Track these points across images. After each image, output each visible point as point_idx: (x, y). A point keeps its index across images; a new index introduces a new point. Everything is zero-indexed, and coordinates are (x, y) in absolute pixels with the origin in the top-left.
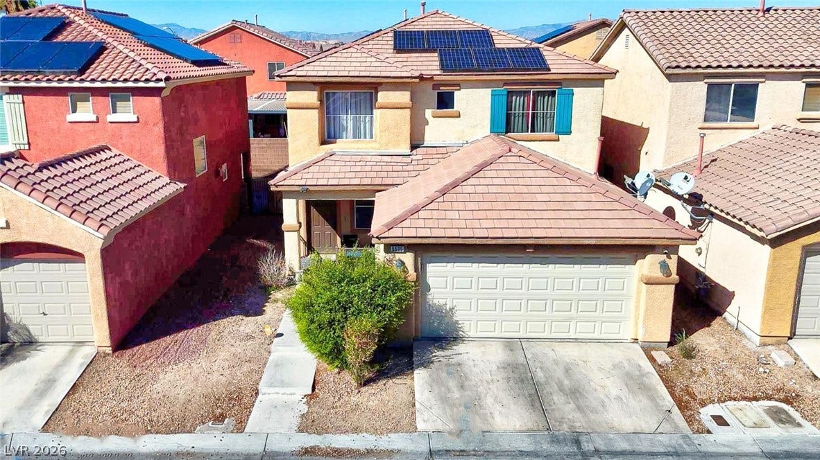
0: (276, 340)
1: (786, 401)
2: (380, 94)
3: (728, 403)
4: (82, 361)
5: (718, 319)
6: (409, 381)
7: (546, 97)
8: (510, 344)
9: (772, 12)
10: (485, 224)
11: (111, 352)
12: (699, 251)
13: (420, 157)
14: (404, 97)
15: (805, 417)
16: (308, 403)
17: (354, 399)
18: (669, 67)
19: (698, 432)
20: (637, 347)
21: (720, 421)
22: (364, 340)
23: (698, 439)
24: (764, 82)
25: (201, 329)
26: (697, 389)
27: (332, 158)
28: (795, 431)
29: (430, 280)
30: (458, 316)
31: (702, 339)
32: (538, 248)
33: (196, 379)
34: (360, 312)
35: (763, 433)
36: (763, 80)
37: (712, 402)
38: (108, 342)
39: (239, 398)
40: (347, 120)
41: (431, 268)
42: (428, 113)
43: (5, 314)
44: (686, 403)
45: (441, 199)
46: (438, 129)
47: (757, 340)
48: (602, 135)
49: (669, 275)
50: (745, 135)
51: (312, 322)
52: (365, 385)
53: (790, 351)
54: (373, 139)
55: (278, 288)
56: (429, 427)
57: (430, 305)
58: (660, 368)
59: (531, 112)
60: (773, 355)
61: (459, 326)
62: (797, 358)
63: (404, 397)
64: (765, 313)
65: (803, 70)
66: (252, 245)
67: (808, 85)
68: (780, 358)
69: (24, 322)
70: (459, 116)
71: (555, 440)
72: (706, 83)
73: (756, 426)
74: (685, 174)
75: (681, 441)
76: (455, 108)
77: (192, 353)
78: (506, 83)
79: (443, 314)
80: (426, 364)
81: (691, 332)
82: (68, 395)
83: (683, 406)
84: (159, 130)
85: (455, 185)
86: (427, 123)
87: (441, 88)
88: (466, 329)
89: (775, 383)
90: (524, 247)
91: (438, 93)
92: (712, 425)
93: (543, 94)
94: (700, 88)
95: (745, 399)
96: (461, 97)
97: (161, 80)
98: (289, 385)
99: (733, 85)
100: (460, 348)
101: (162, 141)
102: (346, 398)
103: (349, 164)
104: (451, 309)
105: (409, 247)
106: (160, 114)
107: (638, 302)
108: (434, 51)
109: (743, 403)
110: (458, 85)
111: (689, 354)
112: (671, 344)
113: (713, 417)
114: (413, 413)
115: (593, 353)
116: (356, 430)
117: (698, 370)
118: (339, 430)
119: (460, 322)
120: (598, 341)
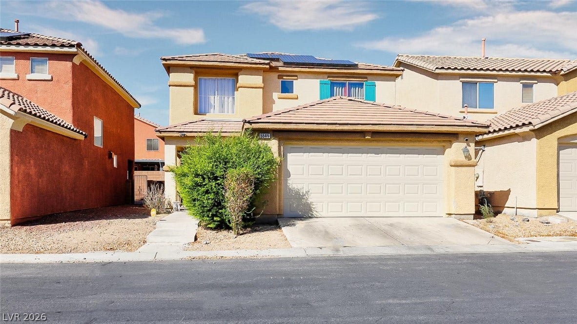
2: (240, 77)
3: (533, 237)
5: (500, 215)
6: (278, 233)
7: (357, 88)
11: (10, 225)
12: (477, 176)
14: (258, 80)
16: (192, 244)
18: (437, 68)
20: (451, 218)
21: (532, 241)
24: (497, 82)
26: (505, 232)
27: (204, 122)
29: (290, 168)
30: (312, 199)
36: (496, 80)
37: (520, 237)
38: (8, 216)
40: (215, 100)
41: (291, 157)
42: (275, 95)
47: (536, 213)
49: (470, 159)
52: (241, 235)
53: (562, 217)
54: (235, 114)
56: (303, 246)
57: (290, 189)
61: (313, 206)
63: (276, 237)
64: (538, 190)
65: (520, 73)
67: (524, 86)
68: (556, 219)
70: (297, 98)
72: (461, 81)
76: (295, 93)
78: (330, 75)
79: (299, 196)
80: (290, 225)
84: (68, 87)
86: (274, 103)
87: (284, 78)
88: (319, 209)
91: (282, 81)
92: (528, 242)
93: (355, 85)
94: (458, 85)
95: (542, 236)
96: (298, 85)
98: (174, 236)
99: (478, 84)
101: (70, 96)
103: (216, 124)
104: (307, 192)
106: (70, 75)
107: (448, 183)
108: (277, 59)
110: (295, 75)
113: (526, 240)
114: (287, 242)
116: (238, 249)
118: (222, 249)
119: (314, 204)
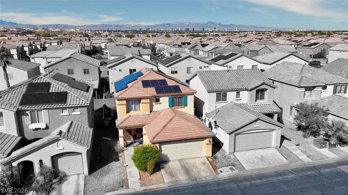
0: (127, 167)
1: (233, 166)
2: (142, 100)
3: (223, 168)
4: (82, 178)
5: (221, 149)
6: (160, 172)
8: (180, 161)
9: (230, 71)
10: (174, 136)
13: (153, 115)
14: (148, 101)
15: (236, 169)
16: (140, 180)
17: (150, 178)
18: (208, 90)
19: (217, 174)
20: (205, 158)
21: (221, 172)
22: (152, 165)
23: (217, 176)
24: (228, 93)
25: (107, 166)
26: (217, 166)
27: (131, 117)
28: (234, 172)
29: (162, 149)
30: (168, 156)
31: (218, 154)
32: (185, 140)
33: (112, 179)
34: (151, 159)
35: (228, 173)
37: (220, 168)
38: (88, 173)
39: (124, 182)
40: (133, 106)
41: (162, 146)
42: (154, 103)
43: (59, 170)
44: (215, 169)
45: (163, 130)
46: (156, 107)
47: (228, 153)
48: (194, 107)
49: (211, 142)
50: (225, 104)
51: (140, 163)
52: (151, 175)
53: (234, 155)
54: (140, 111)
55: (120, 153)
56: (168, 181)
57: (162, 155)
58: (210, 162)
59: (178, 102)
60: (231, 156)
62: (235, 156)
63: (160, 176)
64: (229, 148)
65: (236, 89)
66: (104, 139)
67: (237, 92)
68: (232, 157)
69: (64, 171)
70: (161, 104)
71: (192, 180)
73: (227, 172)
74: (213, 118)
75: (214, 177)
76: (160, 102)
77: (107, 173)
78: (172, 95)
79: (165, 156)
80: (163, 168)
81: (215, 153)
82: (84, 187)
83: (214, 169)
84: (86, 116)
85: (165, 126)
86: (153, 106)
87: (157, 97)
88: (170, 159)
89: (231, 162)
90: (182, 140)
91: (156, 99)
92: (220, 173)
93: (181, 97)
94: (215, 94)
95: (226, 166)
96: (162, 99)
97: (88, 104)
98: (135, 177)
99: (222, 93)
100: (170, 163)
101: (87, 118)
102: (148, 178)
103: (135, 118)
105: (158, 143)
106: (87, 111)
107: (205, 148)
108: (154, 87)
109: (225, 167)
110: (161, 97)
111: (215, 158)
112: (212, 156)
113: (220, 171)
114: (163, 179)
115: (197, 160)
116: (153, 184)
117: (217, 161)
118: (149, 185)
120: (198, 157)
